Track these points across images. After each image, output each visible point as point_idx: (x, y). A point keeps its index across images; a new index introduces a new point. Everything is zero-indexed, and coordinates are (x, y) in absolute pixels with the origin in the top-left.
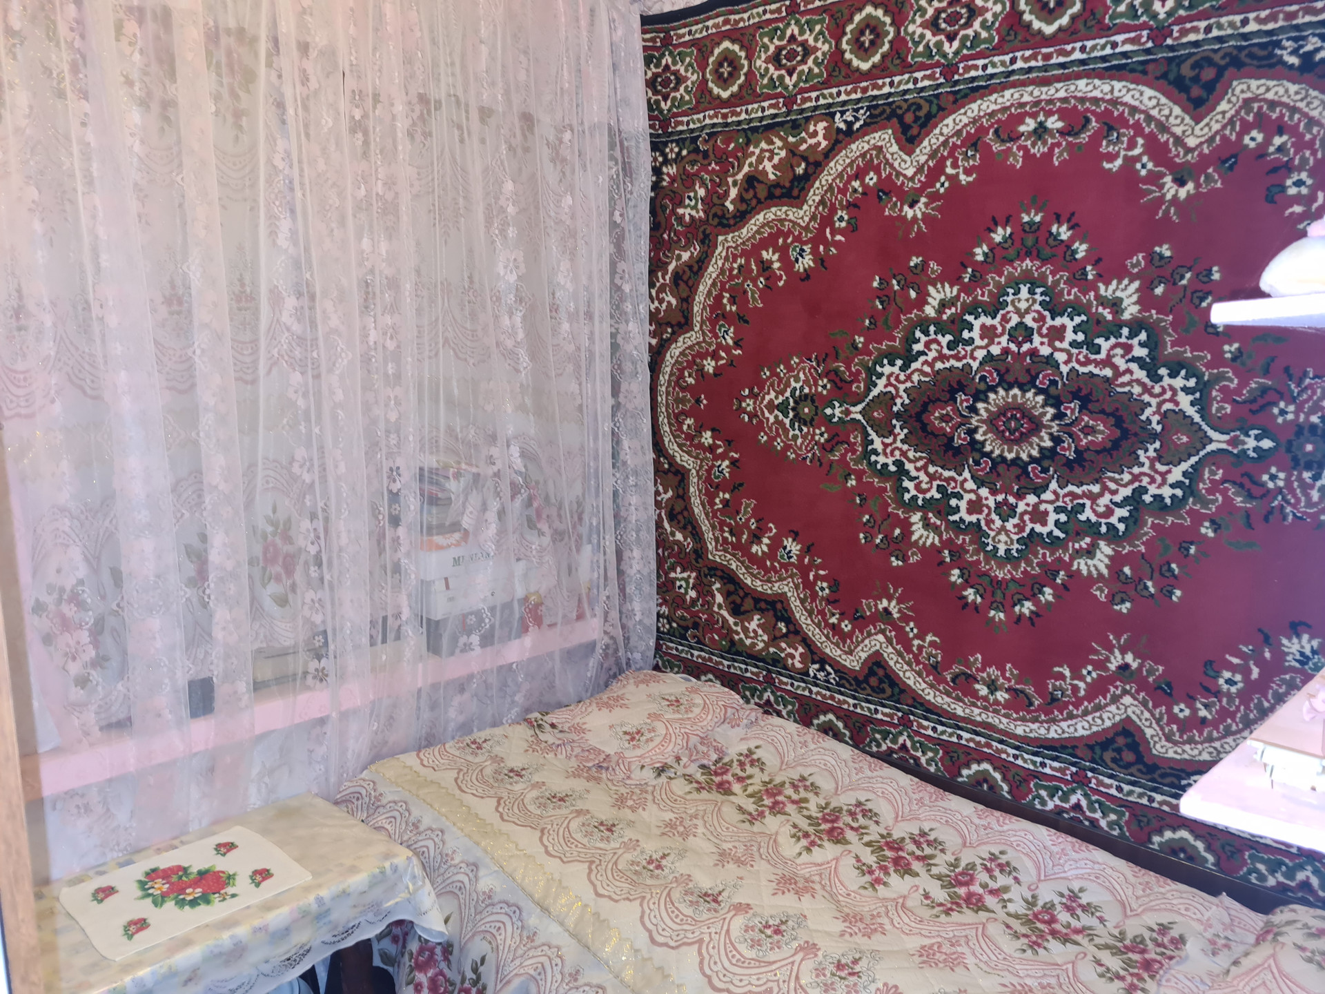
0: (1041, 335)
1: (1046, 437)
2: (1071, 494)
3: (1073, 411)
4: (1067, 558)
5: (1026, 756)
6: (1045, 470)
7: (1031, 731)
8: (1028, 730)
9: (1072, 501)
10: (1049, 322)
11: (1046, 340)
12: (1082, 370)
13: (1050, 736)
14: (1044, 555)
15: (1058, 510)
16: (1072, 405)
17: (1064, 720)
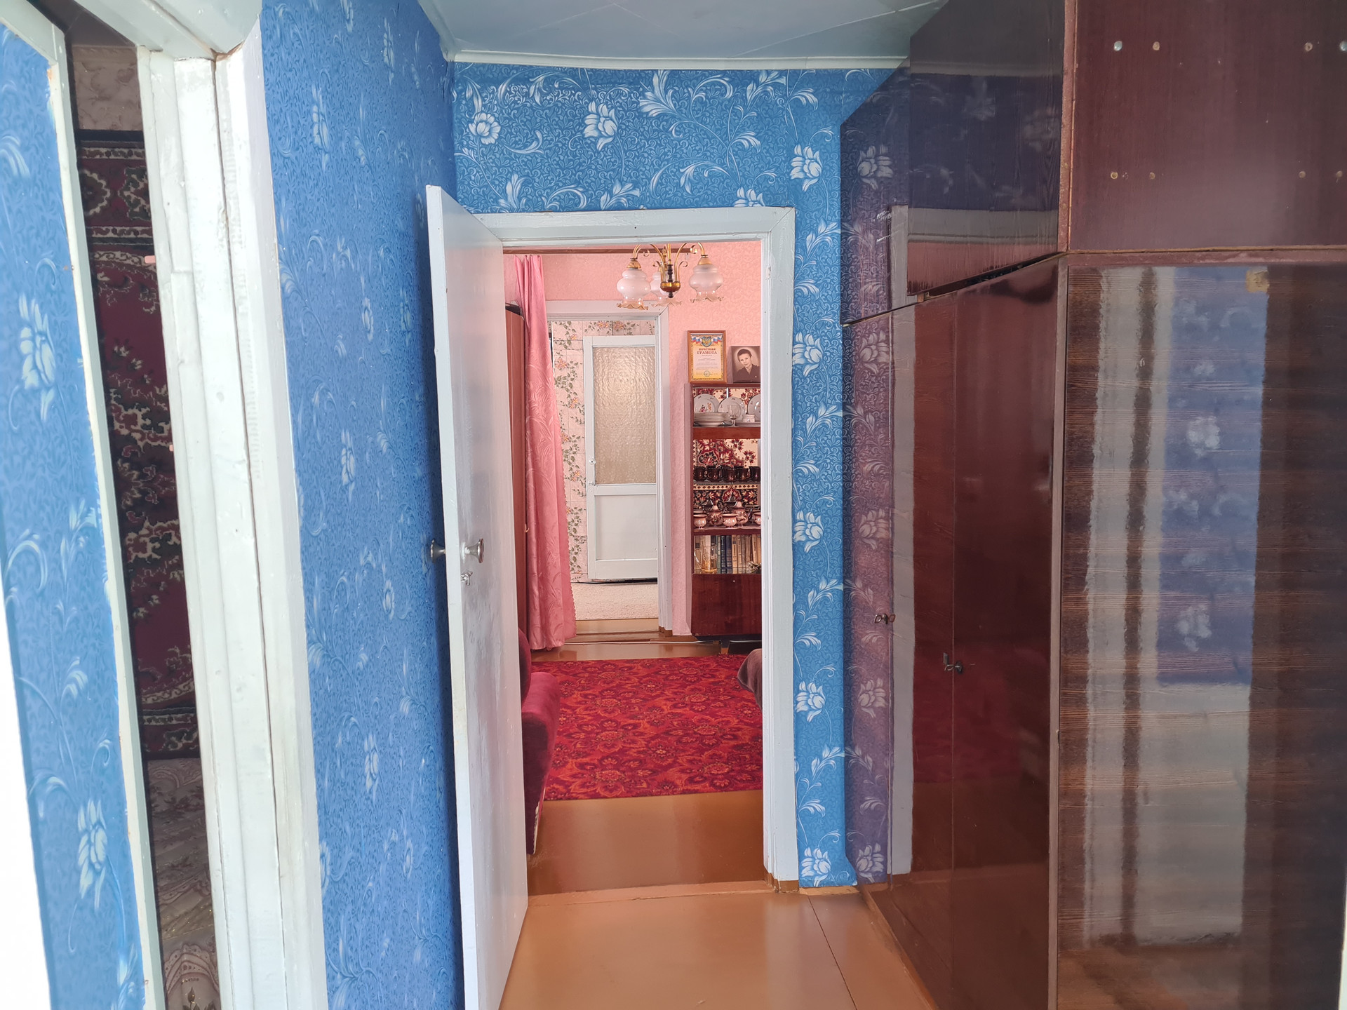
0: (119, 421)
1: (136, 492)
2: (160, 528)
3: (152, 472)
4: (164, 572)
5: (157, 717)
6: (139, 514)
7: (158, 699)
8: (155, 698)
9: (161, 533)
10: (124, 413)
11: (123, 425)
12: (154, 444)
13: (172, 697)
14: (148, 573)
15: (152, 541)
16: (151, 468)
17: (181, 683)
